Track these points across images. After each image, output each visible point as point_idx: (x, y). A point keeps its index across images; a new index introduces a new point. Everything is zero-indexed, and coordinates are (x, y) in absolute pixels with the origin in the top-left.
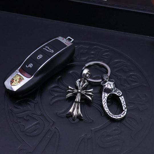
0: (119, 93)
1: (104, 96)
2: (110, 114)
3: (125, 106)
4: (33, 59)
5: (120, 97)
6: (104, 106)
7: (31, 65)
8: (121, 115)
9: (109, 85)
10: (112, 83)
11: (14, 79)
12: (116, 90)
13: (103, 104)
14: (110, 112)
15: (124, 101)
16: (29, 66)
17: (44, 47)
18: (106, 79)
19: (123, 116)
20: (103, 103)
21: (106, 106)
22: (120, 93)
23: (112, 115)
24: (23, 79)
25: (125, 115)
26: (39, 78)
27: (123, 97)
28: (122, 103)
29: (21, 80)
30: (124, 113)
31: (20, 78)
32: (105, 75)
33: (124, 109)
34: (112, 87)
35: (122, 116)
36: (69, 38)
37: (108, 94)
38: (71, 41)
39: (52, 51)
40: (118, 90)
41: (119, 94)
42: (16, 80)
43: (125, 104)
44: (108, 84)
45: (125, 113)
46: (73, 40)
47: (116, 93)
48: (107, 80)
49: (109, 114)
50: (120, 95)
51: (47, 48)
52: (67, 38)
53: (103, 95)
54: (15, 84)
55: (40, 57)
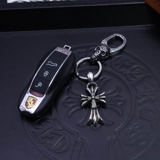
4: (40, 78)
7: (40, 84)
11: (28, 102)
16: (38, 85)
17: (46, 62)
24: (37, 99)
26: (51, 94)
29: (35, 101)
31: (33, 99)
36: (66, 47)
38: (69, 49)
39: (56, 65)
42: (30, 103)
46: (70, 47)
51: (50, 63)
52: (64, 47)
54: (31, 107)
55: (46, 73)
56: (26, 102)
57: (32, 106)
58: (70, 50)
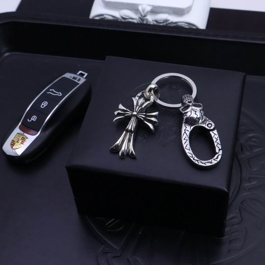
0: (210, 125)
1: (185, 130)
2: (194, 159)
3: (218, 145)
4: (36, 110)
5: (211, 132)
6: (184, 146)
7: (34, 118)
8: (213, 160)
9: (194, 112)
10: (198, 109)
11: (15, 140)
12: (204, 121)
13: (183, 143)
14: (194, 156)
15: (218, 139)
16: (32, 119)
17: (48, 90)
18: (188, 102)
19: (216, 162)
20: (184, 141)
21: (188, 147)
22: (212, 124)
23: (197, 161)
24: (27, 138)
25: (218, 160)
26: (48, 132)
27: (215, 132)
28: (215, 141)
29: (24, 139)
30: (218, 157)
31: (22, 137)
32: (187, 96)
33: (217, 151)
34: (199, 115)
35: (214, 162)
36: (81, 73)
37: (192, 127)
38: (84, 77)
39: (60, 94)
40: (207, 120)
41: (210, 127)
42: (17, 141)
43: (219, 143)
44: (192, 111)
45: (220, 157)
46: (86, 74)
47: (204, 125)
48: (191, 104)
49: (192, 159)
50: (212, 128)
51: (52, 92)
52: (78, 73)
53: (184, 128)
54: (18, 147)
55: (45, 104)
56: (12, 140)
57: (20, 146)
58: (86, 78)
